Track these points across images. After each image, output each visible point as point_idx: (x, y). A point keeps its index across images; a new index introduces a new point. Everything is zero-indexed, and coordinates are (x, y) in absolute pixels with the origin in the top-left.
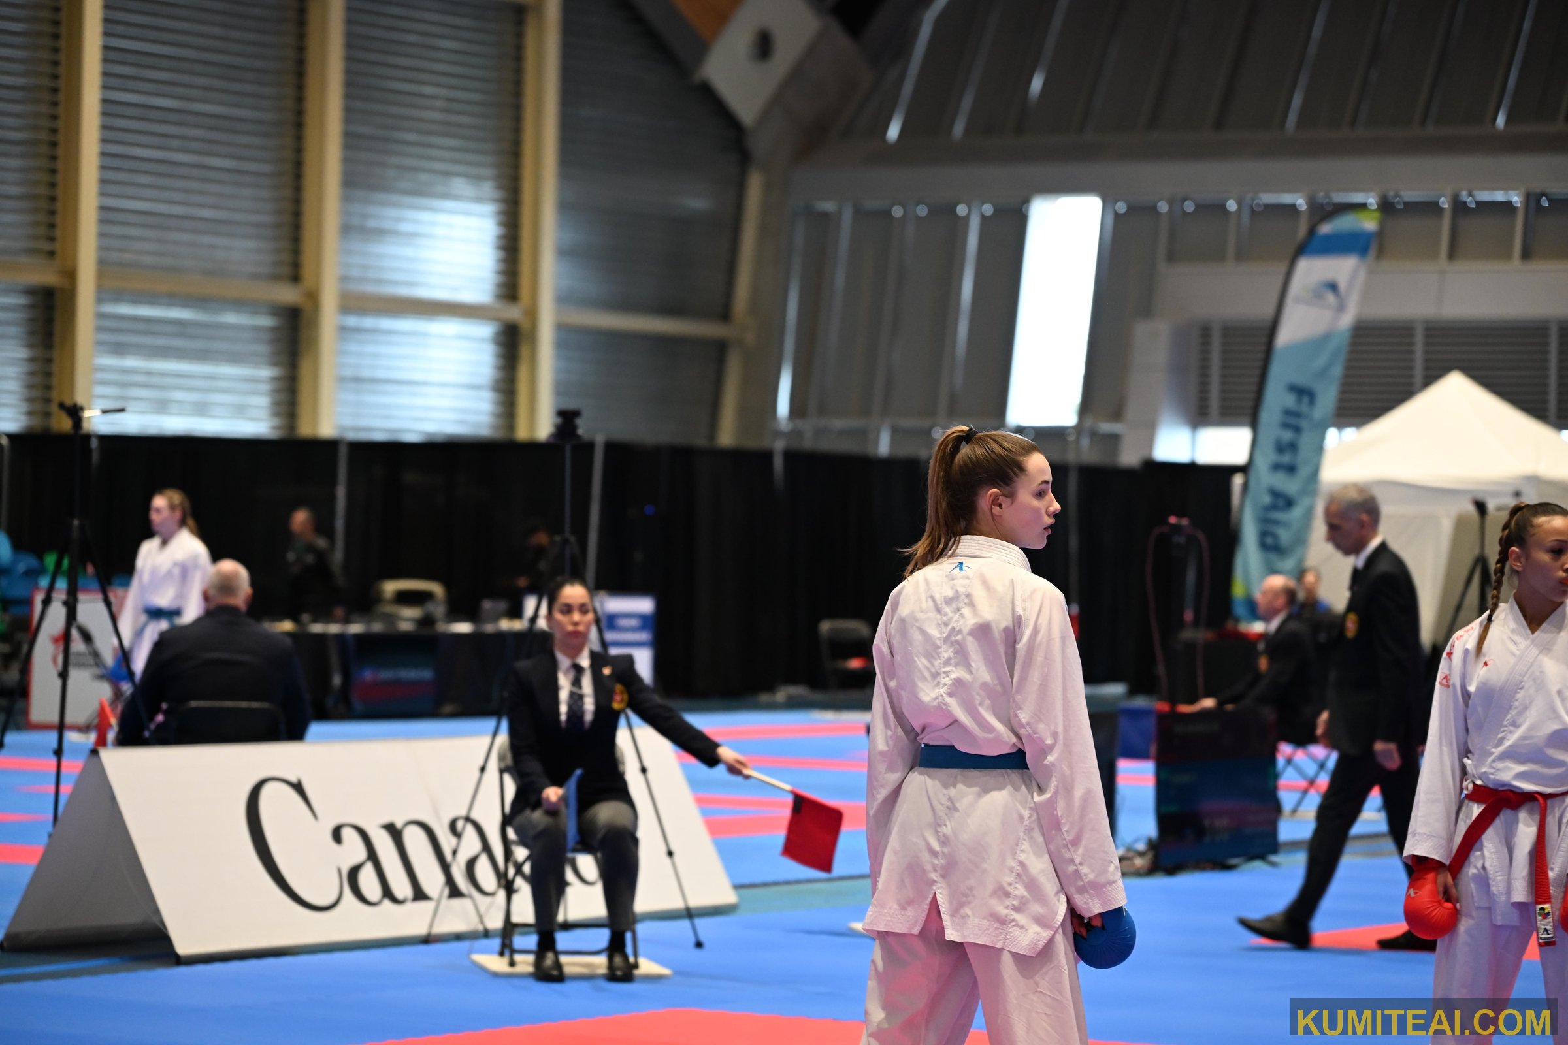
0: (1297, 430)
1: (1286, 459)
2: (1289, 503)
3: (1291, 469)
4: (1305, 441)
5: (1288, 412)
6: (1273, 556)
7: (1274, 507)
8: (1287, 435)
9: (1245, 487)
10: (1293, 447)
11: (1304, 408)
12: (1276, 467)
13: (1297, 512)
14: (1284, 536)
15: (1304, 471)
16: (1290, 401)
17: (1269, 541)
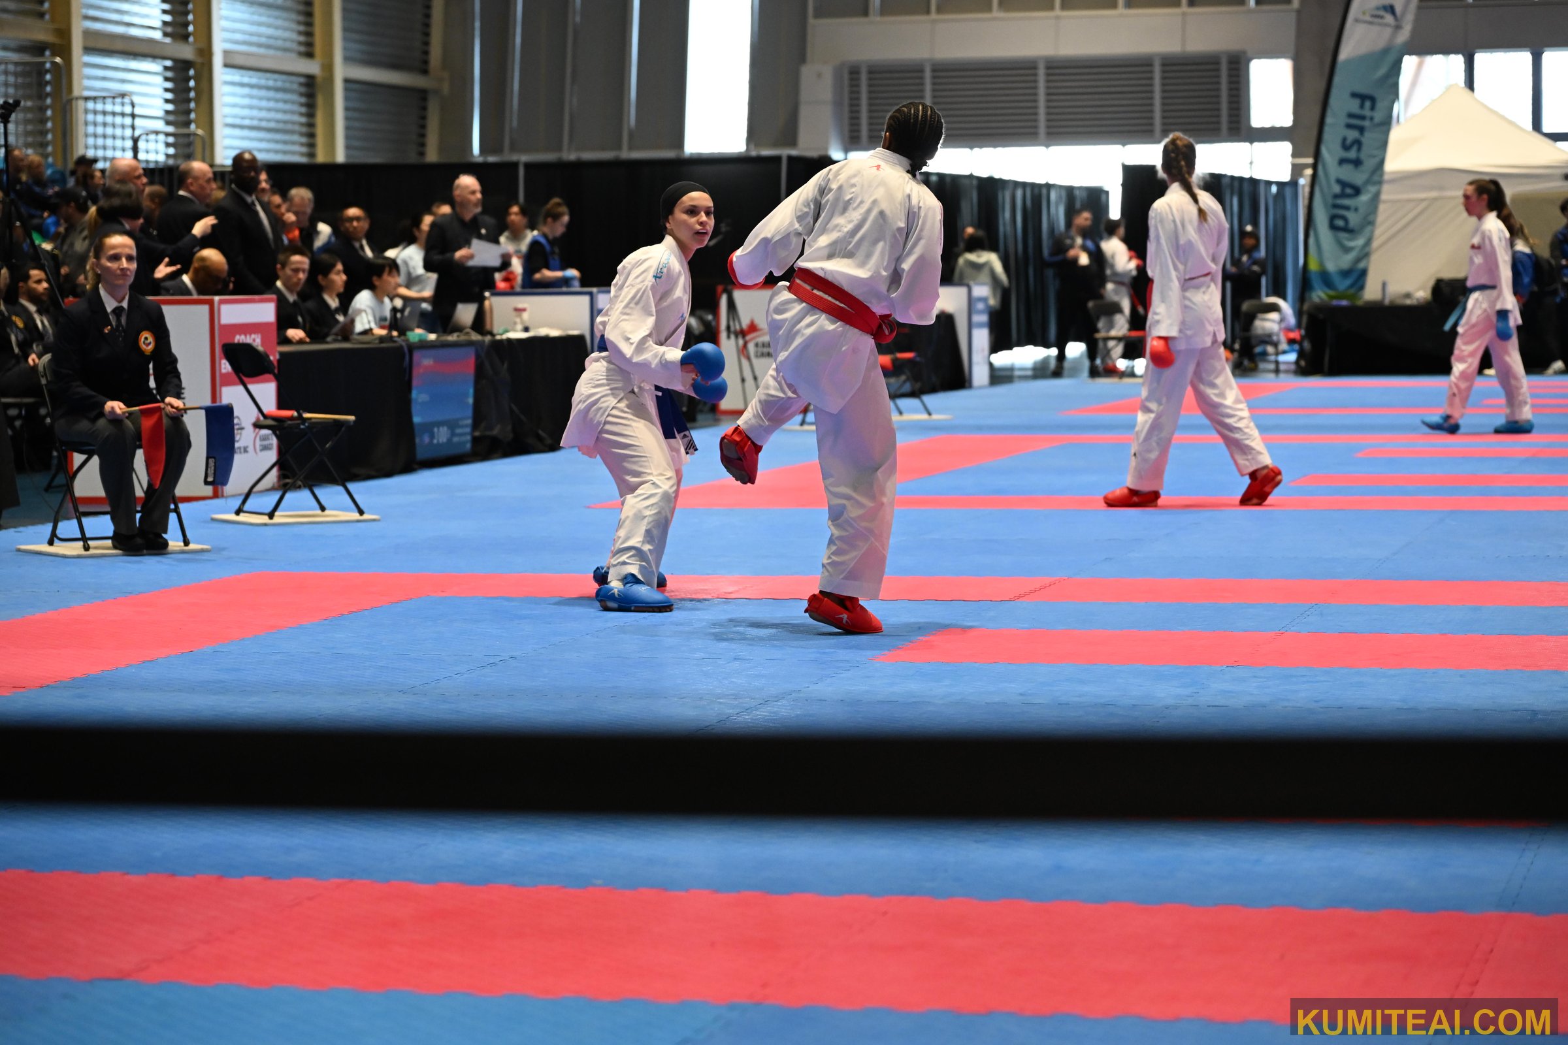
0: (1361, 130)
1: (1352, 154)
2: (1357, 191)
3: (1357, 163)
4: (1368, 139)
5: (1351, 116)
6: (1343, 235)
7: (1343, 195)
8: (1352, 135)
9: (1314, 177)
10: (1358, 143)
11: (1367, 112)
12: (1342, 161)
13: (1364, 198)
14: (1353, 219)
15: (1369, 164)
16: (1354, 106)
17: (1340, 223)
